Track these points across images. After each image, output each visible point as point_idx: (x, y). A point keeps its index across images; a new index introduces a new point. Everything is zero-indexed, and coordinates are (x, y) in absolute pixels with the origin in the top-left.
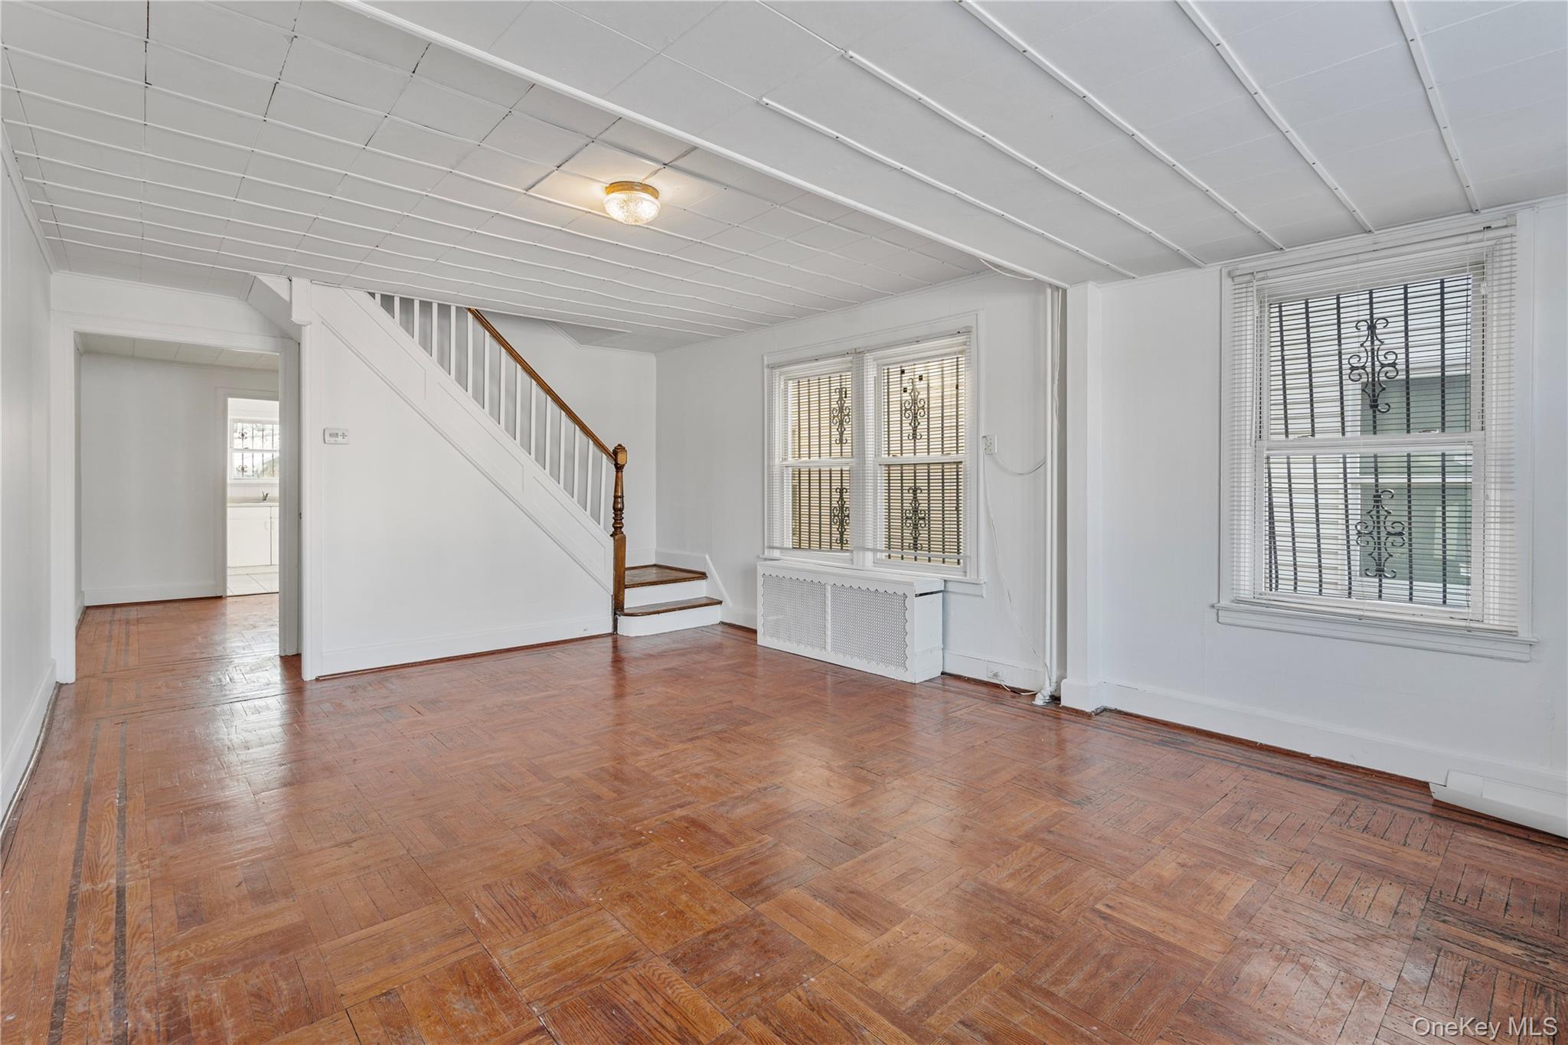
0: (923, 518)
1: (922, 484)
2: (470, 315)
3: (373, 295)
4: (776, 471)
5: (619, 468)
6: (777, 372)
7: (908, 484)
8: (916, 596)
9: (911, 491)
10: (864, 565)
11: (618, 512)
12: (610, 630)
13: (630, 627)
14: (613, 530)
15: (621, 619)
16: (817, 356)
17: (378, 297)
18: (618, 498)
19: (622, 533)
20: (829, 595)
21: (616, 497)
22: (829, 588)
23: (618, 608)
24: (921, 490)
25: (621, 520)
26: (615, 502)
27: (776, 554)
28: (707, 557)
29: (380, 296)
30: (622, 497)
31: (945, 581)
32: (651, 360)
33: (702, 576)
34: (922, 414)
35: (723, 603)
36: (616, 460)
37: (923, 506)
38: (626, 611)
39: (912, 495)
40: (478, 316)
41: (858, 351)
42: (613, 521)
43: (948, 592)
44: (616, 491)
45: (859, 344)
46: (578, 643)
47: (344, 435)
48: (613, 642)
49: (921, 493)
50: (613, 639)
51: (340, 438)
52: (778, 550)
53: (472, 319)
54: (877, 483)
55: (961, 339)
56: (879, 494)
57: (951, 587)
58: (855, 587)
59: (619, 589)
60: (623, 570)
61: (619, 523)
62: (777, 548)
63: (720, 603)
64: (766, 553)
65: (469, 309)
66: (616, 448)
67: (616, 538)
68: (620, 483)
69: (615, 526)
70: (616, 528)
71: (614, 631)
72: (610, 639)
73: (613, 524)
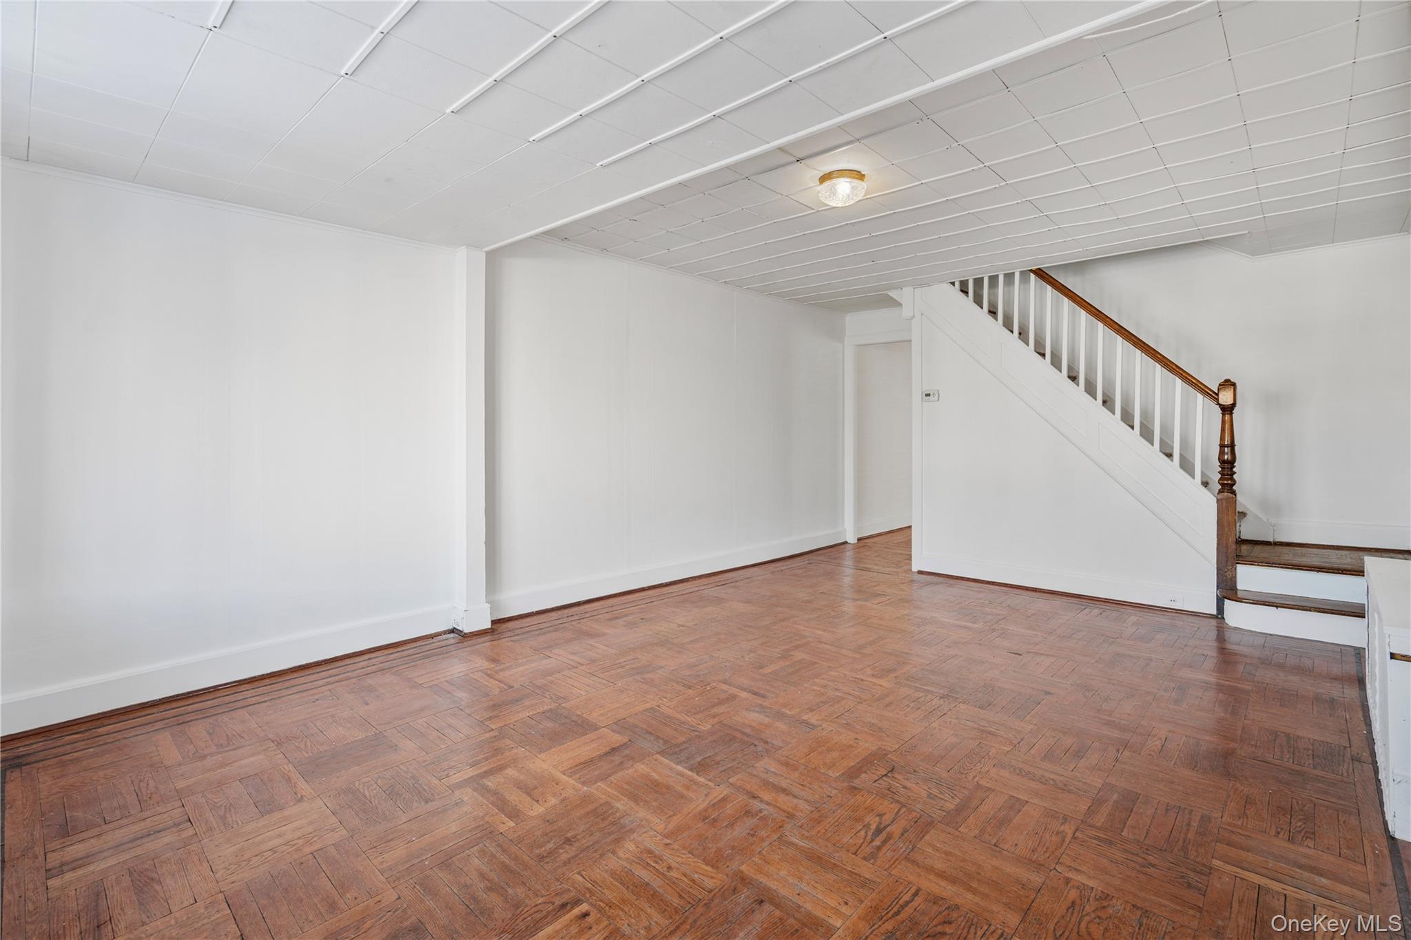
2: (1032, 276)
3: (953, 284)
5: (1225, 409)
11: (1227, 465)
12: (1213, 612)
14: (1219, 487)
15: (1231, 603)
17: (957, 284)
18: (1227, 447)
19: (1233, 491)
21: (1222, 446)
25: (1232, 475)
26: (1222, 453)
30: (1232, 446)
36: (1220, 400)
38: (1240, 595)
40: (1040, 273)
42: (1220, 476)
44: (1222, 438)
47: (934, 395)
48: (1217, 627)
50: (1216, 623)
51: (932, 397)
53: (1034, 279)
59: (1226, 564)
60: (1232, 539)
61: (1227, 479)
65: (1031, 271)
66: (1220, 385)
67: (1220, 497)
68: (1228, 428)
69: (1221, 482)
70: (1222, 485)
71: (1218, 614)
72: (1214, 622)
73: (1220, 480)
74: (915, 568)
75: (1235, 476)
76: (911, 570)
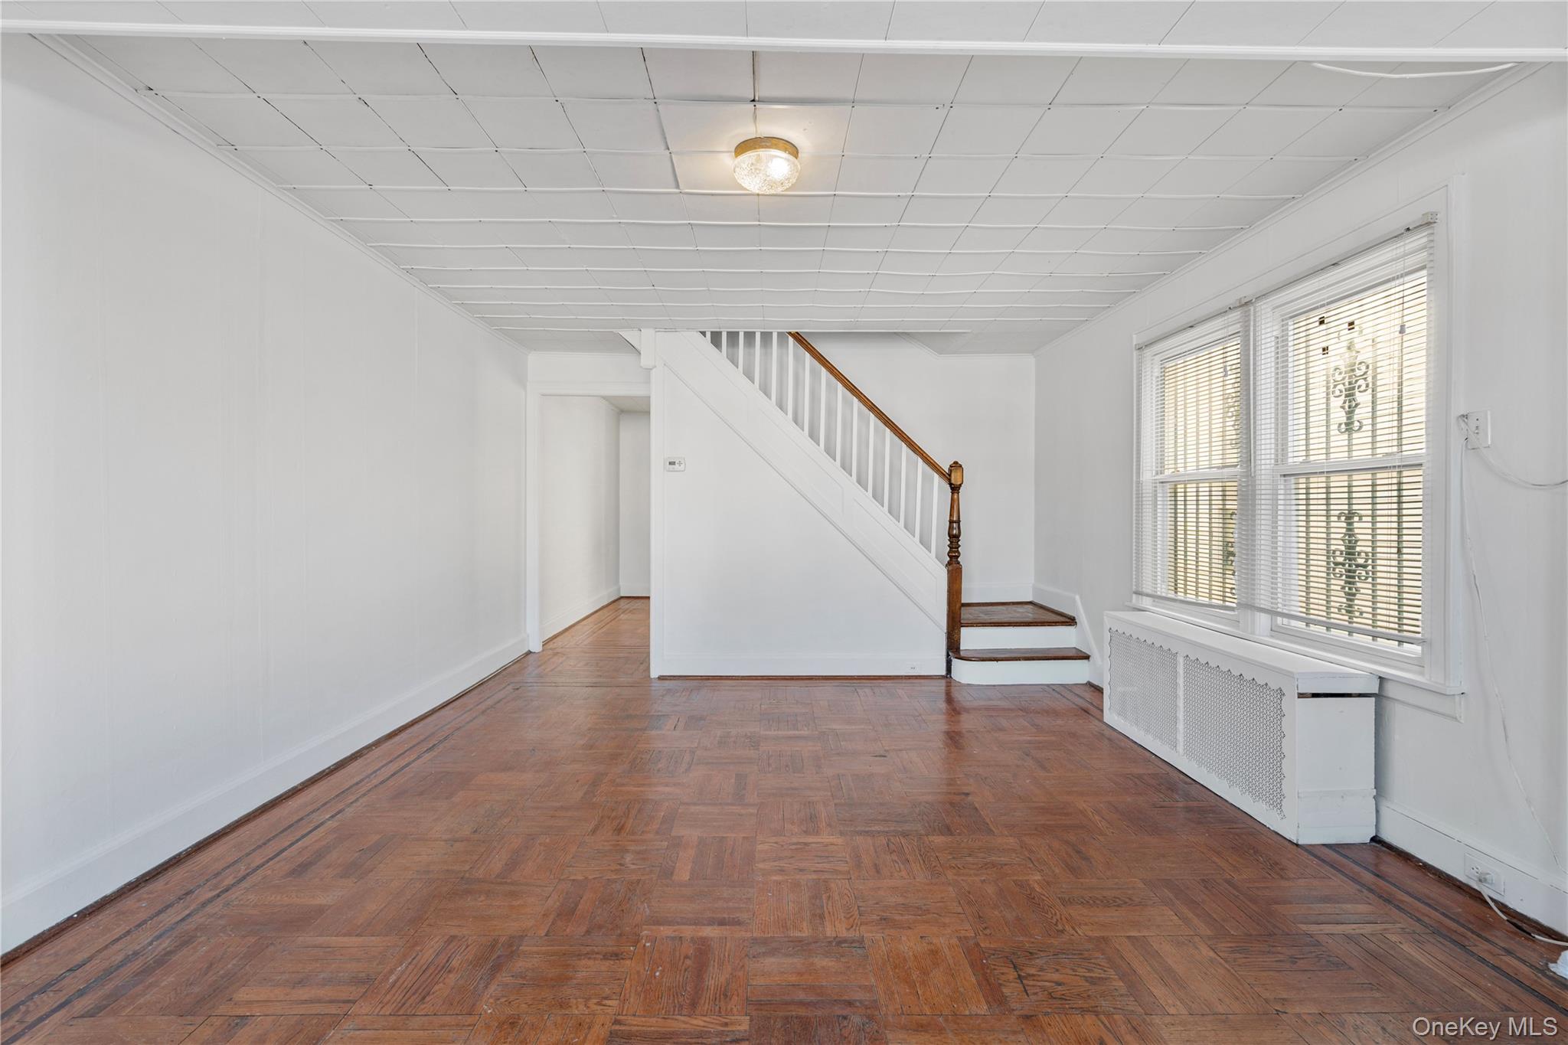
0: (1364, 566)
1: (1362, 507)
2: (791, 339)
3: (704, 333)
4: (1147, 489)
5: (955, 489)
6: (1148, 353)
7: (1339, 506)
8: (1301, 696)
9: (1343, 518)
10: (1253, 633)
11: (954, 539)
12: (944, 673)
13: (965, 671)
14: (949, 559)
15: (956, 663)
16: (1191, 322)
17: (708, 335)
18: (954, 522)
19: (959, 563)
20: (1181, 670)
21: (951, 522)
22: (1181, 660)
23: (953, 647)
24: (1361, 517)
25: (958, 548)
26: (951, 528)
27: (1146, 603)
28: (1077, 597)
29: (726, 333)
30: (958, 522)
31: (1380, 677)
32: (1028, 362)
33: (1070, 621)
34: (1363, 388)
35: (1090, 658)
36: (950, 480)
37: (1363, 547)
38: (962, 654)
39: (1344, 525)
40: (798, 338)
41: (1243, 302)
42: (949, 549)
43: (1383, 696)
44: (951, 515)
45: (1248, 291)
46: (904, 681)
47: (680, 463)
48: (947, 686)
49: (1360, 521)
50: (947, 682)
51: (677, 466)
52: (1148, 598)
53: (792, 343)
54: (1277, 505)
55: (1418, 240)
56: (1280, 523)
57: (1391, 690)
58: (1213, 664)
59: (953, 628)
60: (958, 606)
61: (955, 552)
62: (1148, 595)
63: (1087, 657)
64: (1134, 601)
65: (790, 333)
66: (951, 466)
67: (950, 568)
68: (954, 505)
69: (950, 554)
70: (950, 557)
71: (947, 674)
72: (943, 682)
73: (949, 553)
74: (654, 674)
75: (959, 549)
76: (649, 676)
